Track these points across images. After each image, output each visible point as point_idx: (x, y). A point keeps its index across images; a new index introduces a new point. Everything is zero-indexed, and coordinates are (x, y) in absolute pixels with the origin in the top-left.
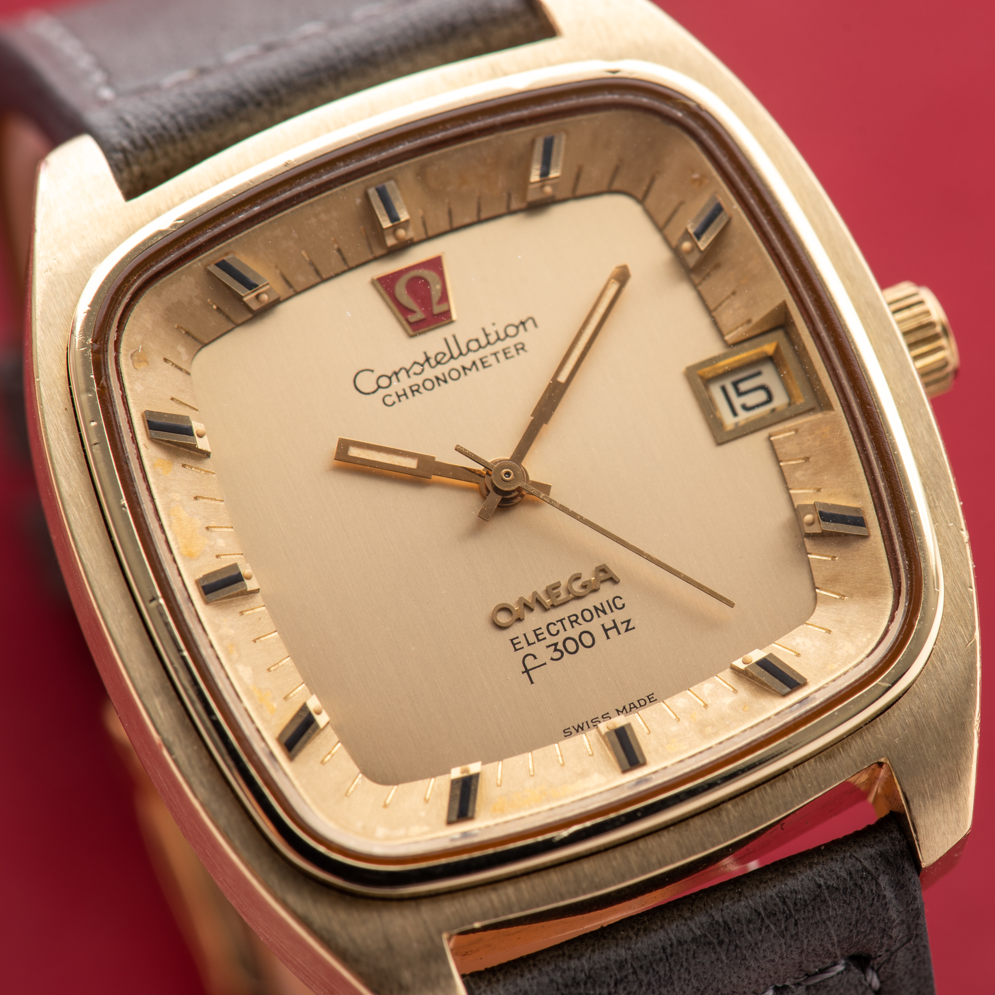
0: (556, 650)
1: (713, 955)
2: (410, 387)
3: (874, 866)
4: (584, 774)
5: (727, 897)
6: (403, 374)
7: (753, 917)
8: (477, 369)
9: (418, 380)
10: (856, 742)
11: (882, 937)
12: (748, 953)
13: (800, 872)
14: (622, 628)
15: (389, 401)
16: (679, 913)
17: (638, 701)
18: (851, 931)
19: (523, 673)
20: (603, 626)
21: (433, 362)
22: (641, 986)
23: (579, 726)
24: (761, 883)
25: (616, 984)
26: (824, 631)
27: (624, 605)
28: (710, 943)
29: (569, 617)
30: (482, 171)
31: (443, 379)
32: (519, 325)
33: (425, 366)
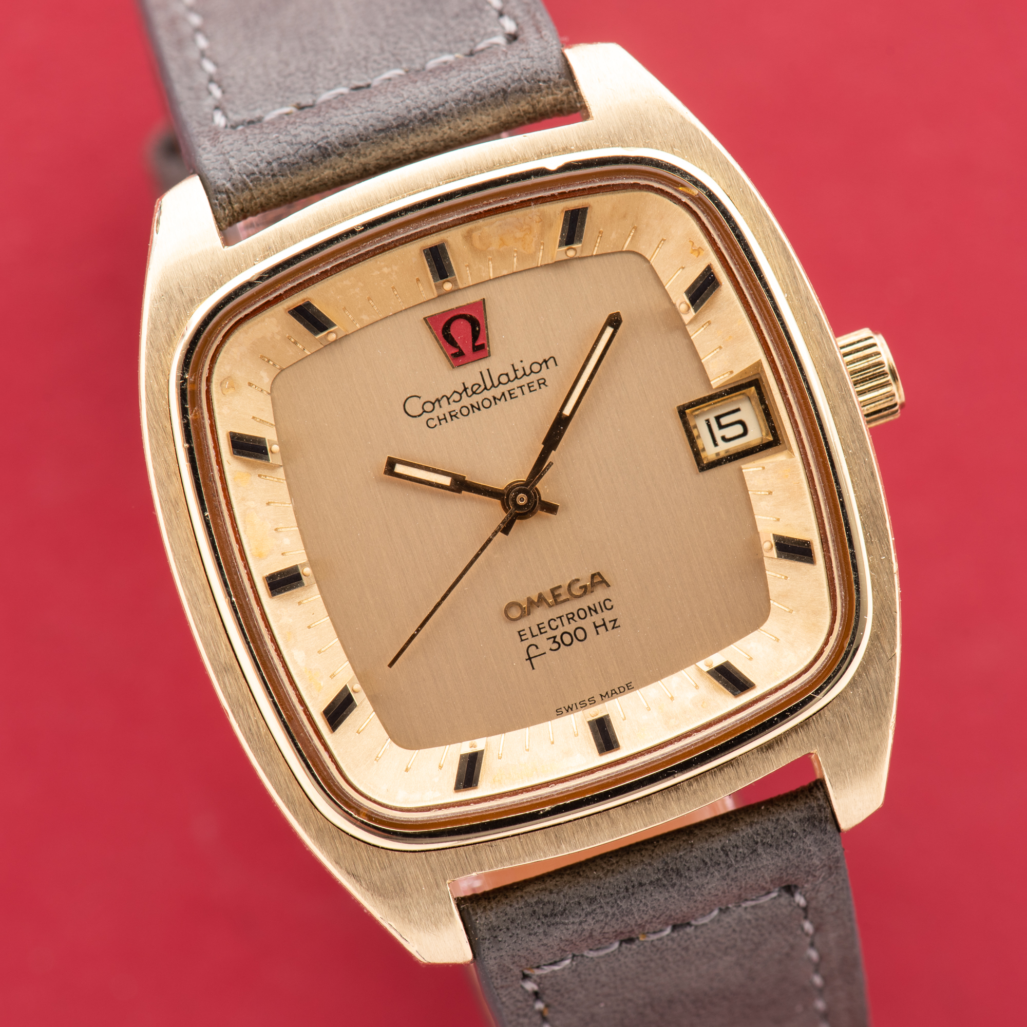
0: (554, 642)
1: (667, 894)
2: (450, 413)
3: (803, 828)
4: (568, 754)
5: (681, 847)
6: (444, 402)
7: (701, 866)
8: (506, 400)
9: (456, 407)
10: (792, 737)
11: (808, 876)
12: (696, 892)
13: (742, 829)
14: (610, 626)
15: (431, 423)
16: (642, 858)
17: (619, 688)
18: (782, 873)
19: (527, 660)
20: (594, 623)
21: (469, 392)
22: (607, 916)
23: (569, 707)
24: (710, 837)
25: (586, 915)
26: (774, 639)
27: (612, 607)
28: (664, 885)
29: (567, 615)
30: (519, 234)
31: (477, 407)
32: (542, 363)
33: (462, 395)
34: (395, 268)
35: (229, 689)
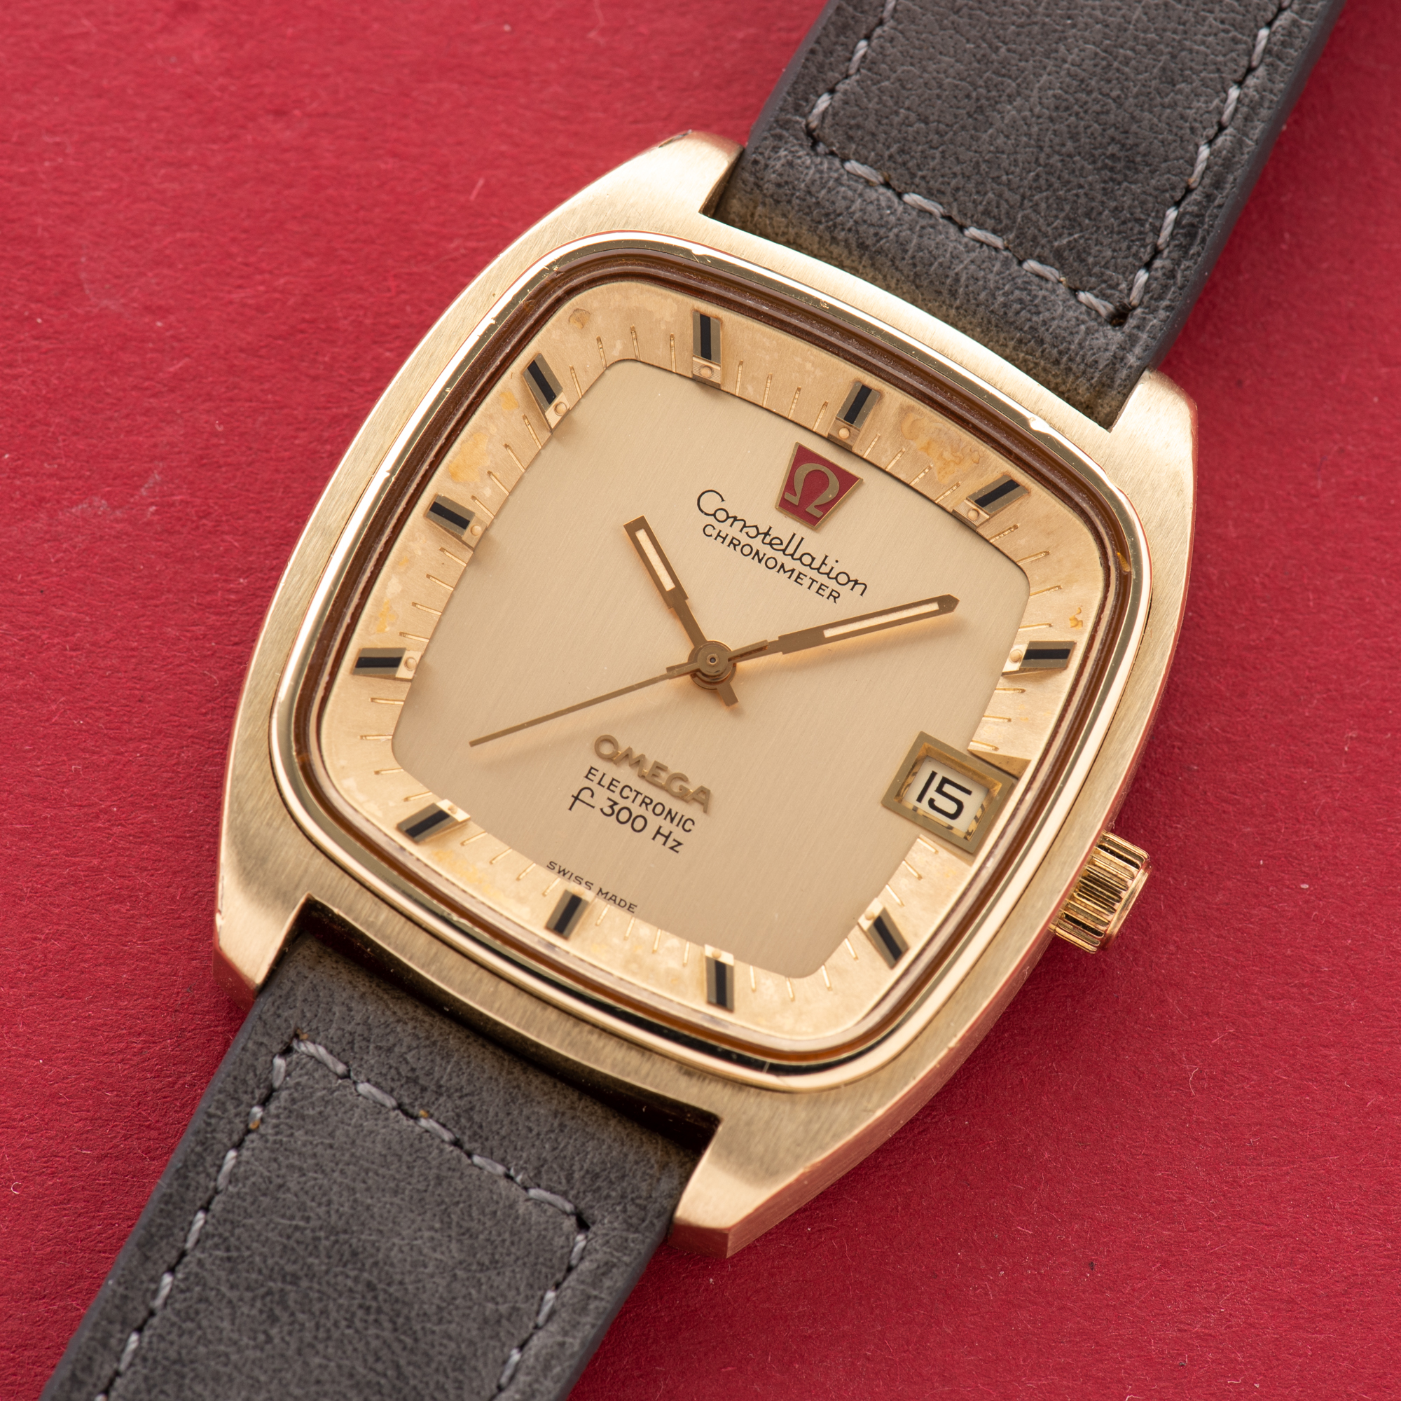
0: (611, 807)
2: (733, 538)
4: (521, 900)
6: (739, 525)
8: (790, 577)
9: (744, 539)
14: (670, 843)
15: (709, 530)
17: (621, 900)
19: (573, 796)
20: (660, 827)
21: (768, 540)
23: (564, 870)
26: (791, 995)
27: (689, 831)
29: (646, 797)
30: (947, 455)
31: (761, 558)
32: (852, 581)
33: (759, 536)
34: (819, 373)
35: (309, 550)
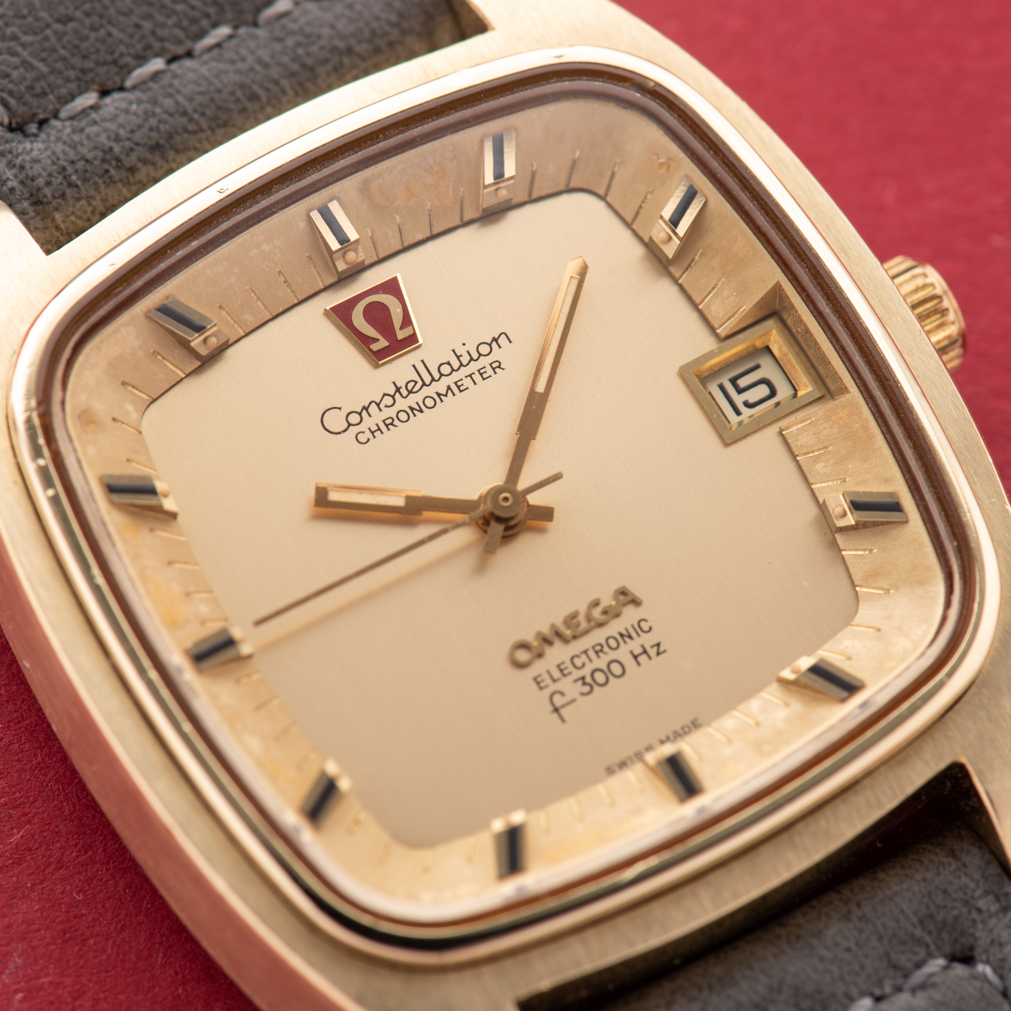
0: (584, 684)
2: (384, 421)
4: (637, 811)
6: (373, 409)
8: (454, 395)
9: (392, 412)
10: (927, 743)
14: (653, 652)
15: (362, 438)
17: (682, 728)
19: (552, 712)
20: (631, 652)
21: (405, 393)
23: (621, 762)
26: (872, 630)
27: (650, 629)
29: (593, 647)
30: (430, 181)
31: (418, 409)
32: (492, 342)
33: (396, 397)
34: (278, 243)
